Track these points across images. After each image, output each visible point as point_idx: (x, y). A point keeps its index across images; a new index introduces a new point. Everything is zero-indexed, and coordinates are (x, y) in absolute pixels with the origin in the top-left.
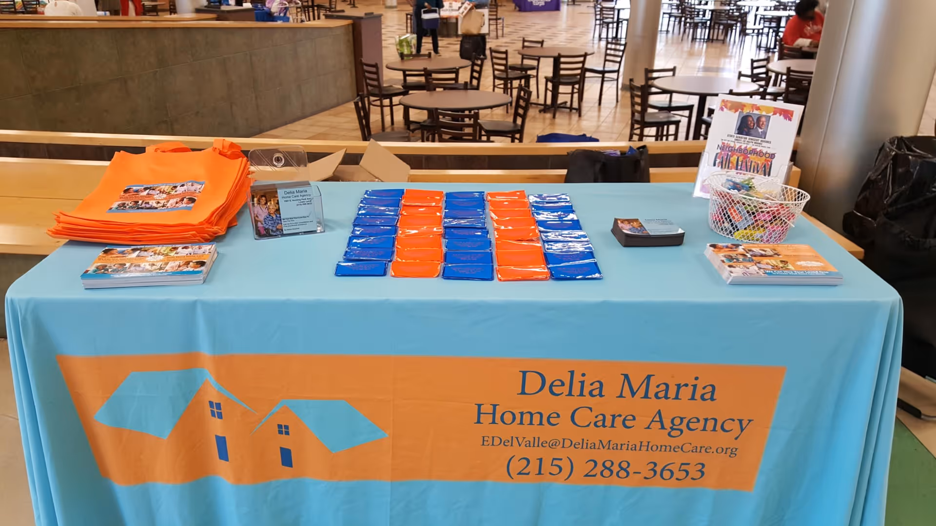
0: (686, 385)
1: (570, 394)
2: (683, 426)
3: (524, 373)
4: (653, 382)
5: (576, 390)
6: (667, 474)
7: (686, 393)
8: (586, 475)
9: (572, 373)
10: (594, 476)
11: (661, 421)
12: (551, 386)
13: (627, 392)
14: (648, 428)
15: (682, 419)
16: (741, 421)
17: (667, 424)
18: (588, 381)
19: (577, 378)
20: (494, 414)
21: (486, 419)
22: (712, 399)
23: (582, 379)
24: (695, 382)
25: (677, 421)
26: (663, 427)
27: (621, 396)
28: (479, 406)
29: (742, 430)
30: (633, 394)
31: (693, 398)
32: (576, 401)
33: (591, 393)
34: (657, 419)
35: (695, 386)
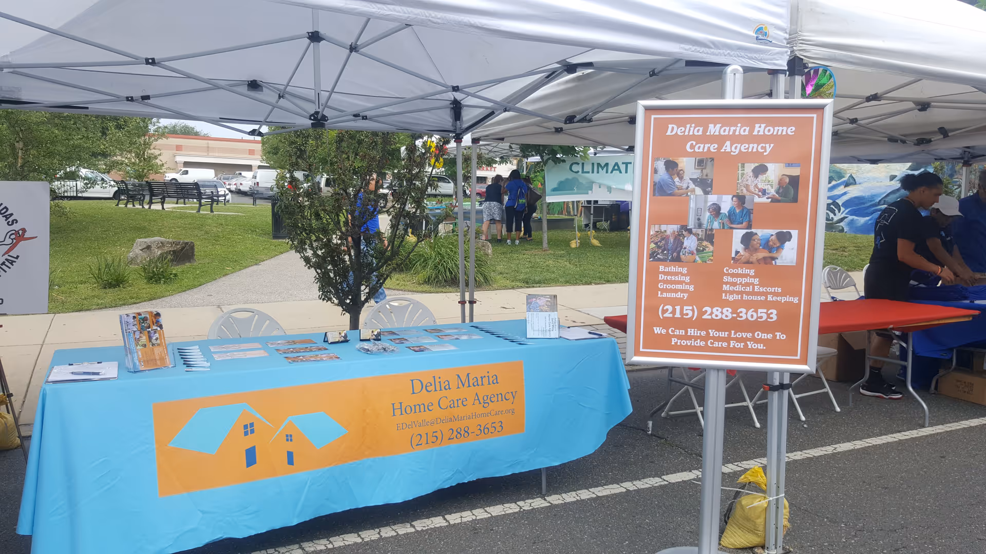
0: (485, 377)
1: (436, 390)
2: (488, 401)
3: (412, 380)
4: (471, 377)
5: (438, 388)
6: (486, 431)
7: (485, 380)
8: (449, 439)
9: (434, 377)
10: (453, 439)
11: (478, 399)
12: (426, 386)
13: (460, 385)
14: (474, 404)
15: (487, 396)
16: (512, 393)
17: (482, 401)
18: (442, 380)
19: (437, 380)
20: (401, 408)
21: (398, 412)
22: (498, 383)
23: (439, 380)
24: (488, 374)
25: (485, 398)
26: (480, 403)
27: (458, 388)
28: (393, 404)
29: (514, 398)
30: (463, 385)
31: (489, 384)
32: (439, 394)
33: (445, 389)
34: (477, 398)
35: (488, 377)
